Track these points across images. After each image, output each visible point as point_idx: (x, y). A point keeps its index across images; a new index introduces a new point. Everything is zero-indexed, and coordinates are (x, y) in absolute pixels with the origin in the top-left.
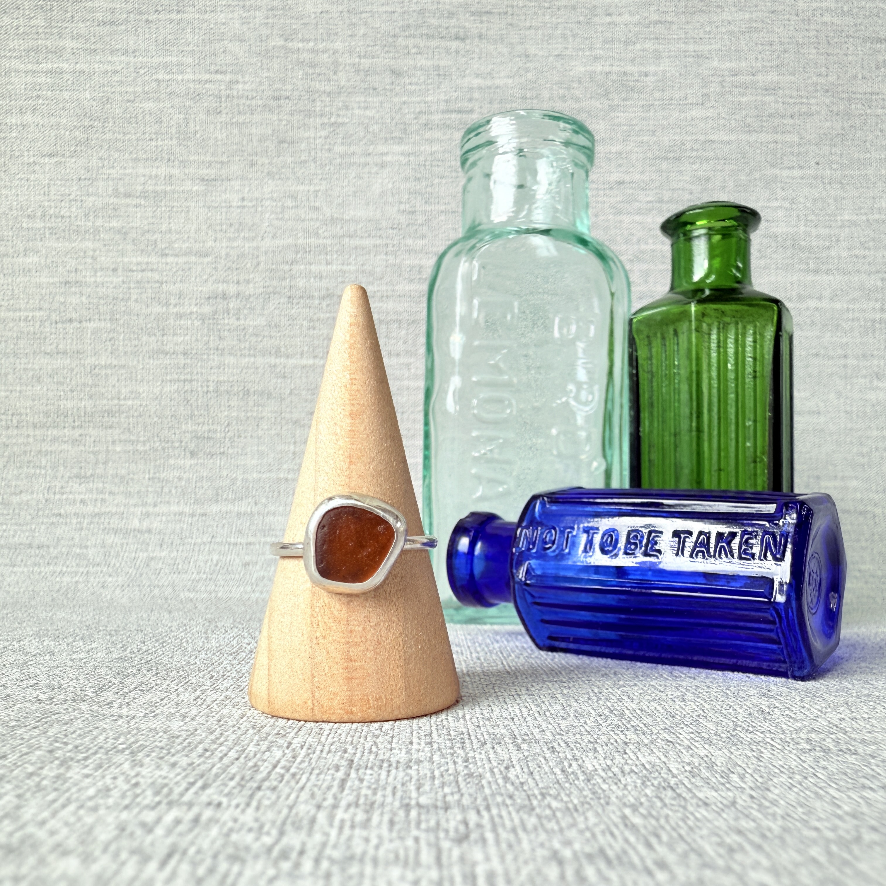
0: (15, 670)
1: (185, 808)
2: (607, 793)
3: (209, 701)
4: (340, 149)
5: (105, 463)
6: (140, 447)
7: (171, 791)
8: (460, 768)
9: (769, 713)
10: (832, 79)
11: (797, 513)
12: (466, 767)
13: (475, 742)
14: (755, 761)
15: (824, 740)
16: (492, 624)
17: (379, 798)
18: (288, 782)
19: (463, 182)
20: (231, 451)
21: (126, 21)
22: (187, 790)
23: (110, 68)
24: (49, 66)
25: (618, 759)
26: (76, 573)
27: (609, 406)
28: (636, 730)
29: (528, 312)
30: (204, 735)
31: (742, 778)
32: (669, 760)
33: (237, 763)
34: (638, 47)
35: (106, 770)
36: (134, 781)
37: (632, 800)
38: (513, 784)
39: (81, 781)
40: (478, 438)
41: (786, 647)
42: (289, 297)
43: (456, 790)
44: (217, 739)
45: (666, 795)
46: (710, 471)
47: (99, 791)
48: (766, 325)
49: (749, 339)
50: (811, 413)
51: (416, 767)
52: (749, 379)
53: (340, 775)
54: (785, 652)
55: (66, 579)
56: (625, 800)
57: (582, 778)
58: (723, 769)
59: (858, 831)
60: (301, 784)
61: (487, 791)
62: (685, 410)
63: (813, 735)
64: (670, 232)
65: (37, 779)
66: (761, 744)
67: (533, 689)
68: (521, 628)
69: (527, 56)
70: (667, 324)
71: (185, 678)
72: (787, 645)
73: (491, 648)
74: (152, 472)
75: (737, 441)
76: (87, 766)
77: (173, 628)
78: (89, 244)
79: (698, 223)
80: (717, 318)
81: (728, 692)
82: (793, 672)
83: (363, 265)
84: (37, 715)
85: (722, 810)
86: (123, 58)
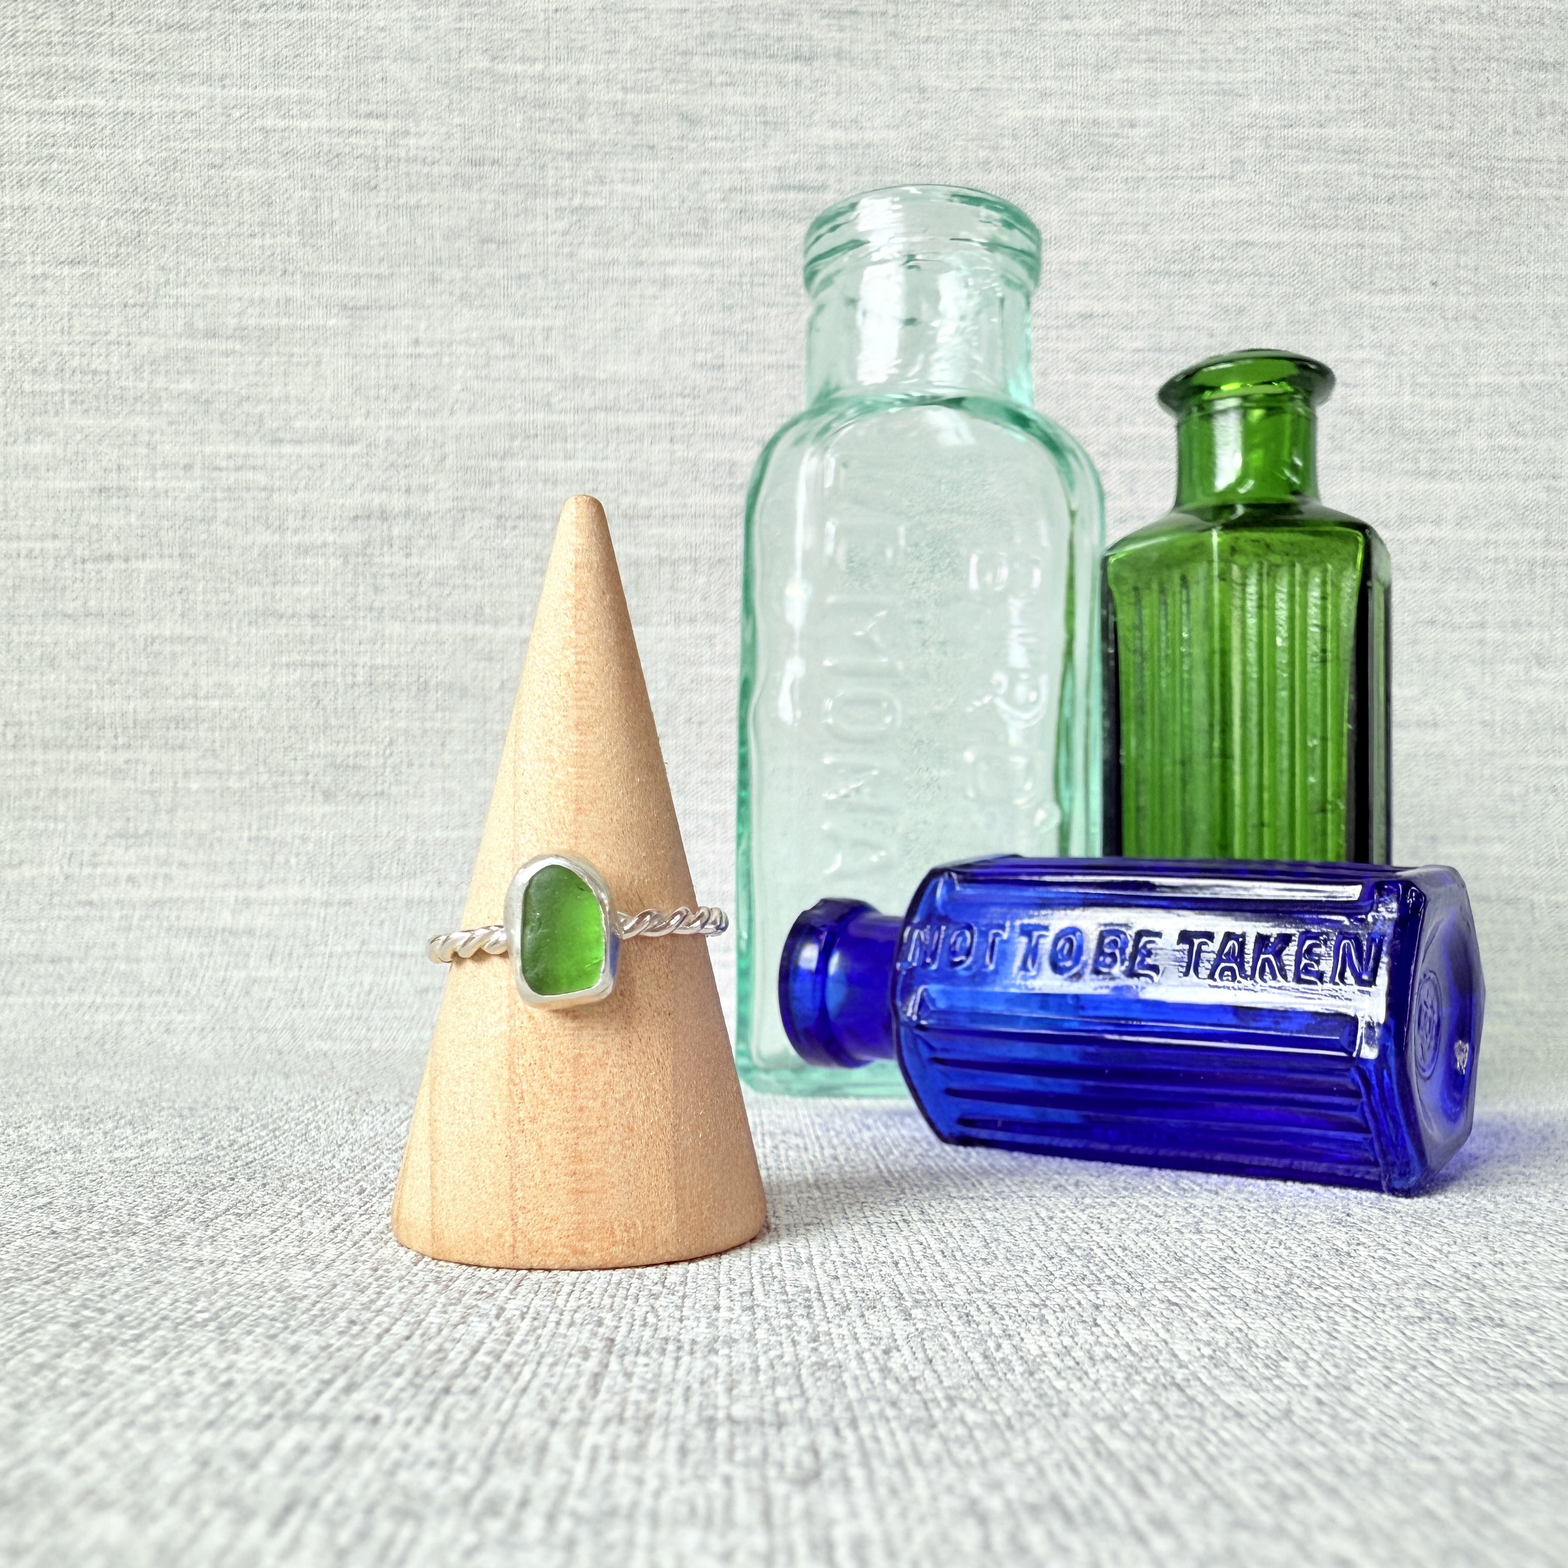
0: (11, 1178)
1: (315, 1425)
2: (1063, 1396)
3: (356, 1234)
4: (588, 253)
5: (172, 811)
6: (234, 783)
7: (290, 1396)
8: (804, 1353)
9: (1349, 1254)
10: (1460, 133)
11: (1398, 900)
12: (815, 1350)
13: (830, 1305)
14: (1324, 1338)
15: (1447, 1302)
16: (859, 1097)
17: (660, 1406)
18: (499, 1379)
19: (808, 312)
20: (394, 790)
21: (208, 23)
22: (318, 1393)
23: (179, 107)
24: (71, 102)
25: (1083, 1335)
26: (120, 1006)
27: (1067, 711)
28: (1114, 1283)
29: (922, 544)
30: (348, 1294)
31: (1302, 1368)
32: (1173, 1336)
33: (408, 1345)
34: (1118, 74)
35: (171, 1359)
36: (223, 1378)
37: (1108, 1408)
38: (897, 1380)
39: (129, 1379)
40: (834, 767)
41: (1379, 1137)
42: (500, 517)
43: (797, 1391)
44: (372, 1302)
45: (1168, 1400)
46: (1245, 825)
47: (162, 1396)
48: (1345, 569)
49: (1315, 594)
50: (1421, 724)
51: (726, 1351)
52: (1313, 665)
53: (591, 1365)
54: (1377, 1146)
55: (102, 1018)
56: (1096, 1409)
57: (1019, 1369)
58: (1268, 1352)
59: (1506, 1462)
60: (521, 1383)
61: (852, 1394)
62: (1200, 720)
63: (1426, 1293)
64: (1176, 404)
65: (51, 1375)
66: (1335, 1308)
67: (932, 1212)
68: (910, 1103)
69: (922, 90)
70: (1169, 567)
71: (315, 1192)
72: (1380, 1134)
73: (857, 1140)
74: (254, 827)
75: (1292, 775)
76: (141, 1352)
77: (293, 1104)
78: (142, 422)
79: (1225, 388)
80: (1257, 555)
81: (1276, 1216)
82: (1390, 1181)
83: (630, 460)
84: (50, 1259)
85: (1268, 1426)
86: (203, 89)
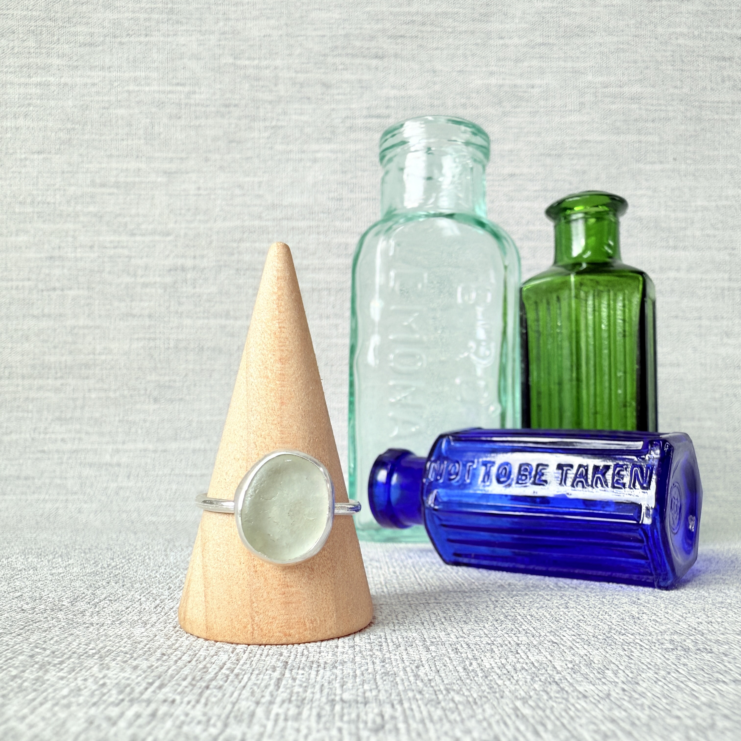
0: (3, 583)
1: (144, 704)
2: (501, 688)
3: (167, 609)
4: (279, 147)
5: (83, 407)
6: (112, 395)
7: (133, 690)
8: (378, 667)
9: (638, 618)
10: (686, 90)
11: (660, 449)
12: (383, 666)
13: (391, 644)
14: (626, 659)
15: (685, 641)
16: (406, 542)
17: (308, 695)
18: (232, 681)
19: (381, 174)
20: (187, 397)
21: (103, 43)
22: (146, 689)
23: (89, 81)
24: (39, 79)
25: (512, 658)
26: (57, 501)
27: (504, 360)
28: (526, 633)
29: (435, 282)
30: (162, 640)
31: (615, 674)
32: (554, 659)
33: (189, 665)
34: (526, 64)
35: (77, 673)
36: (101, 682)
37: (523, 694)
38: (422, 681)
39: (57, 683)
40: (394, 387)
41: (653, 562)
42: (237, 270)
43: (375, 687)
44: (173, 644)
45: (551, 689)
46: (588, 413)
47: (71, 691)
48: (633, 292)
49: (620, 305)
50: (672, 365)
51: (341, 667)
52: (619, 338)
53: (276, 675)
54: (652, 566)
55: (49, 506)
56: (517, 694)
57: (480, 675)
58: (599, 666)
59: (712, 719)
60: (243, 683)
61: (401, 687)
62: (567, 363)
63: (675, 637)
64: (553, 216)
65: (19, 681)
66: (632, 644)
67: (440, 598)
68: (430, 546)
69: (434, 72)
70: (551, 292)
71: (147, 589)
72: (653, 560)
73: (405, 563)
74: (121, 415)
75: (610, 389)
76: (62, 669)
77: (138, 547)
78: (70, 226)
79: (577, 209)
80: (592, 287)
81: (604, 600)
82: (658, 582)
83: (299, 243)
84: (20, 623)
85: (599, 701)
86: (100, 73)
